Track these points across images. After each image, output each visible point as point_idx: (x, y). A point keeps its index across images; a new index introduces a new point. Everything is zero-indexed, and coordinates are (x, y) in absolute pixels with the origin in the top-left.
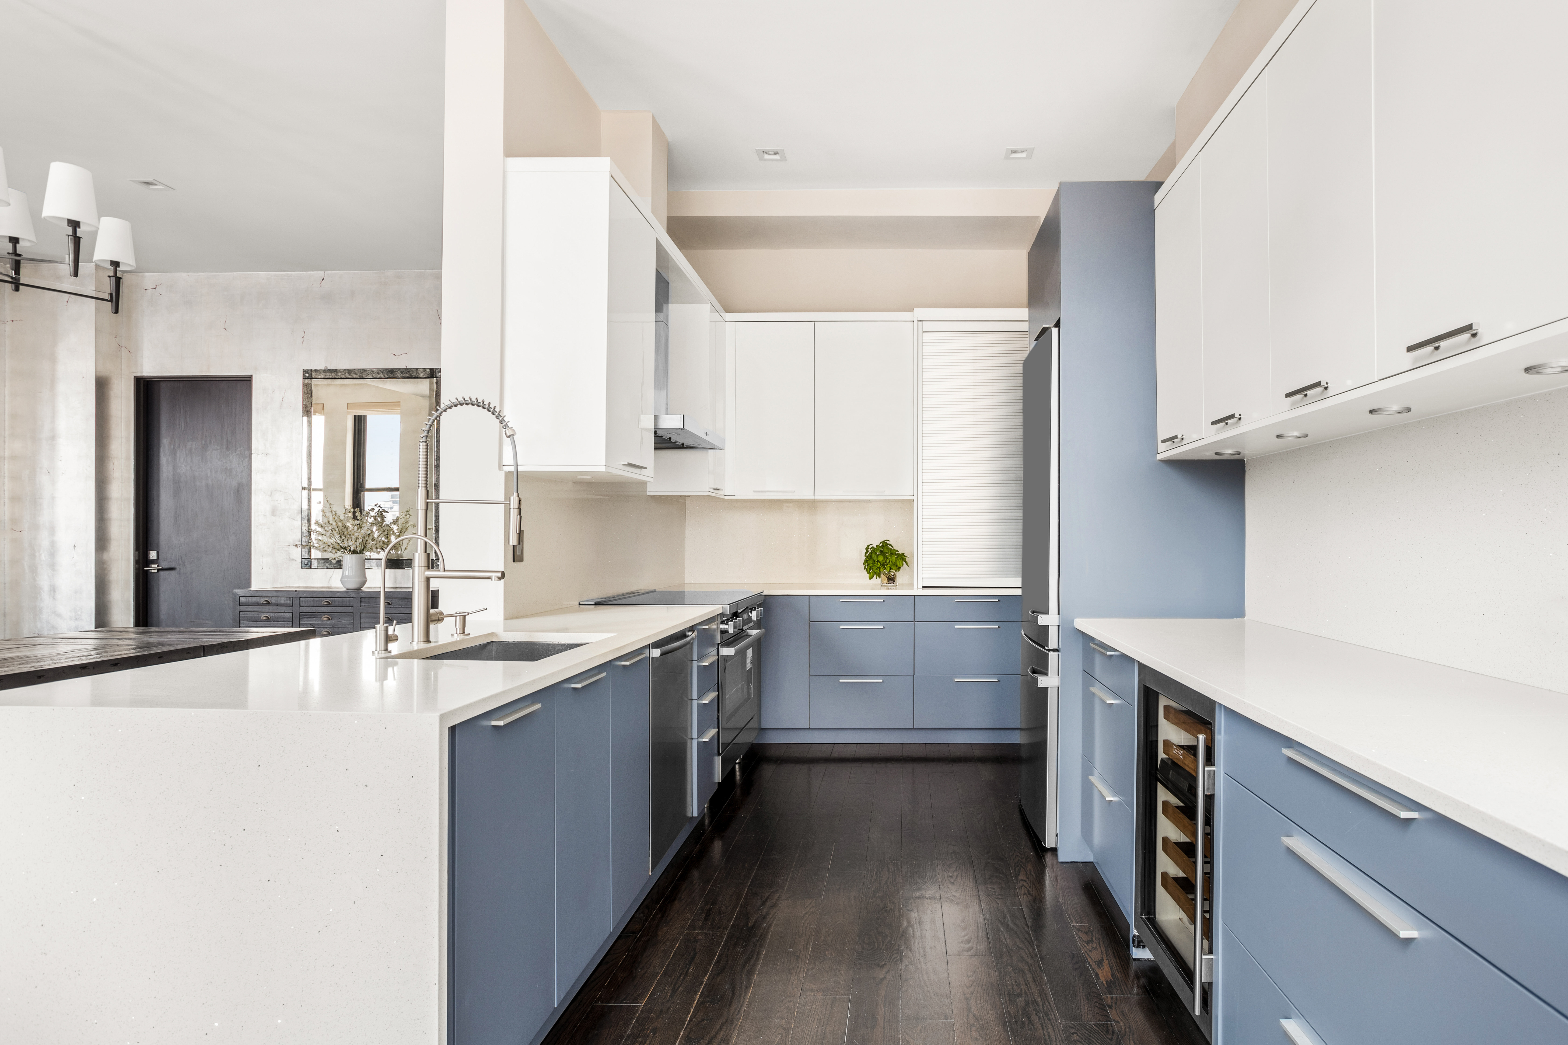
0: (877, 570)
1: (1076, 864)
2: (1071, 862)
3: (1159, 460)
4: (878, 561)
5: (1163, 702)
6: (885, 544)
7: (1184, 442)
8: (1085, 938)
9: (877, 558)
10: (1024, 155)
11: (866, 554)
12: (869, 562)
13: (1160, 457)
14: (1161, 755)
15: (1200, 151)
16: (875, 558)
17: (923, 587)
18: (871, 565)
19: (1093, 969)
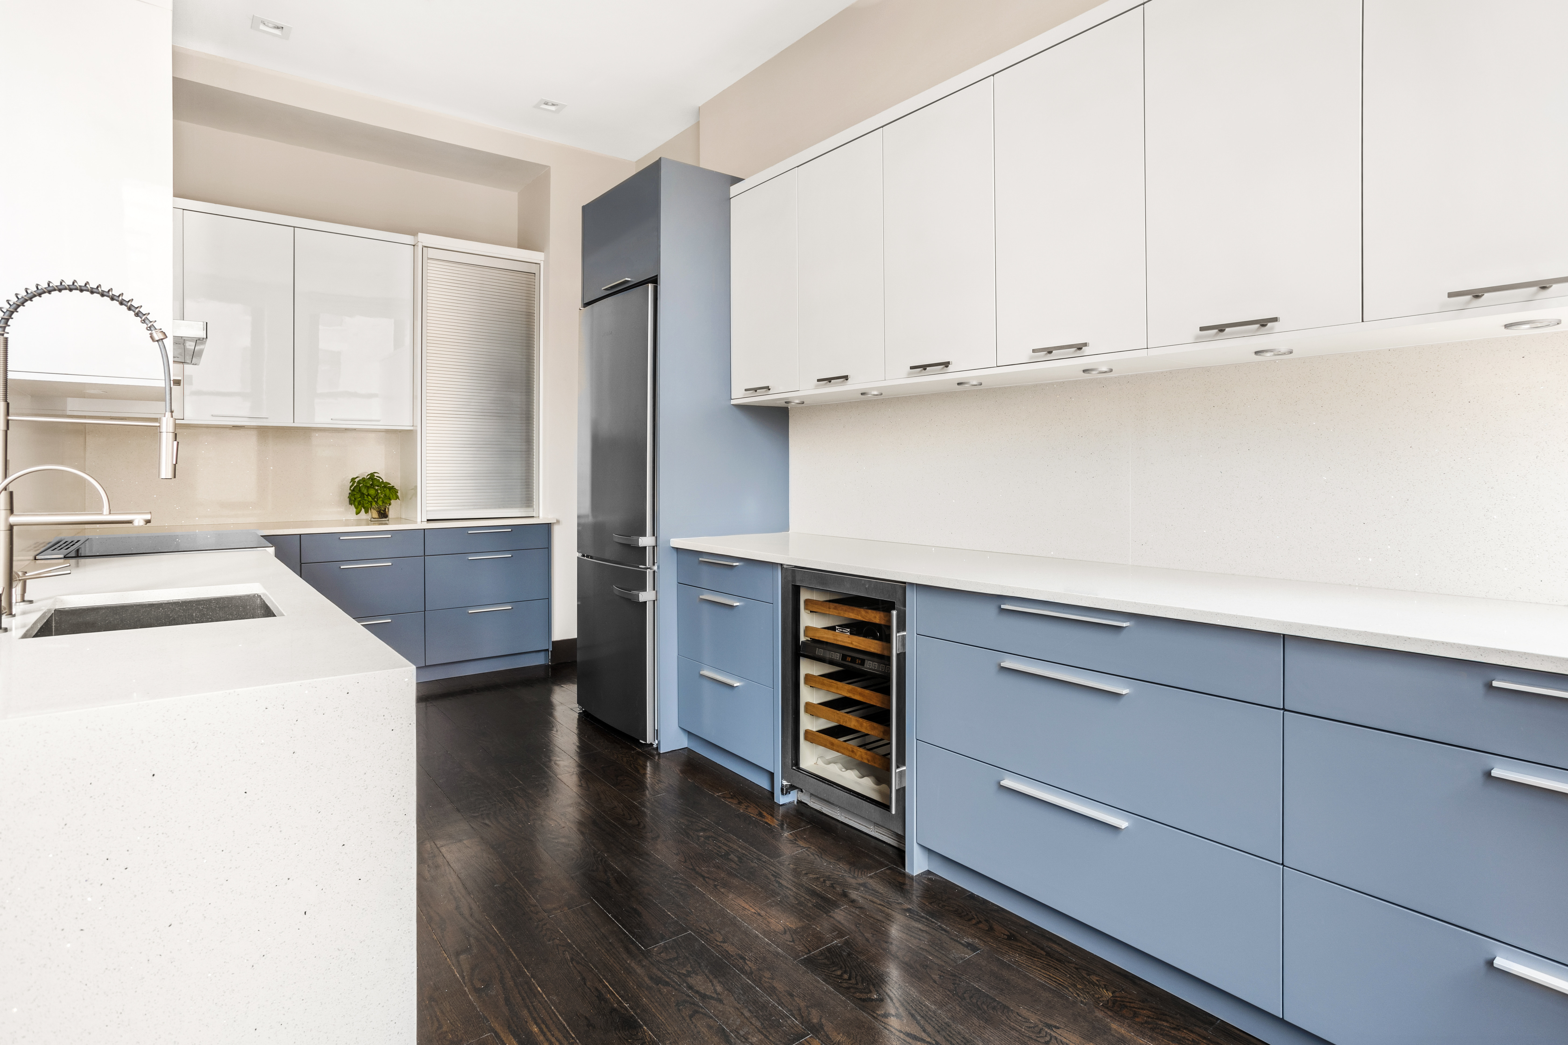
0: (368, 505)
1: (676, 751)
2: (671, 751)
3: (732, 405)
4: (368, 495)
5: (804, 596)
6: (372, 475)
7: (771, 392)
8: (735, 801)
9: (368, 491)
10: (553, 108)
11: (351, 487)
12: (356, 496)
13: (733, 402)
14: (803, 638)
15: (798, 167)
16: (365, 491)
17: (428, 520)
18: (360, 499)
19: (760, 820)
